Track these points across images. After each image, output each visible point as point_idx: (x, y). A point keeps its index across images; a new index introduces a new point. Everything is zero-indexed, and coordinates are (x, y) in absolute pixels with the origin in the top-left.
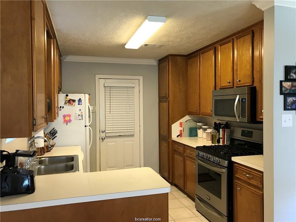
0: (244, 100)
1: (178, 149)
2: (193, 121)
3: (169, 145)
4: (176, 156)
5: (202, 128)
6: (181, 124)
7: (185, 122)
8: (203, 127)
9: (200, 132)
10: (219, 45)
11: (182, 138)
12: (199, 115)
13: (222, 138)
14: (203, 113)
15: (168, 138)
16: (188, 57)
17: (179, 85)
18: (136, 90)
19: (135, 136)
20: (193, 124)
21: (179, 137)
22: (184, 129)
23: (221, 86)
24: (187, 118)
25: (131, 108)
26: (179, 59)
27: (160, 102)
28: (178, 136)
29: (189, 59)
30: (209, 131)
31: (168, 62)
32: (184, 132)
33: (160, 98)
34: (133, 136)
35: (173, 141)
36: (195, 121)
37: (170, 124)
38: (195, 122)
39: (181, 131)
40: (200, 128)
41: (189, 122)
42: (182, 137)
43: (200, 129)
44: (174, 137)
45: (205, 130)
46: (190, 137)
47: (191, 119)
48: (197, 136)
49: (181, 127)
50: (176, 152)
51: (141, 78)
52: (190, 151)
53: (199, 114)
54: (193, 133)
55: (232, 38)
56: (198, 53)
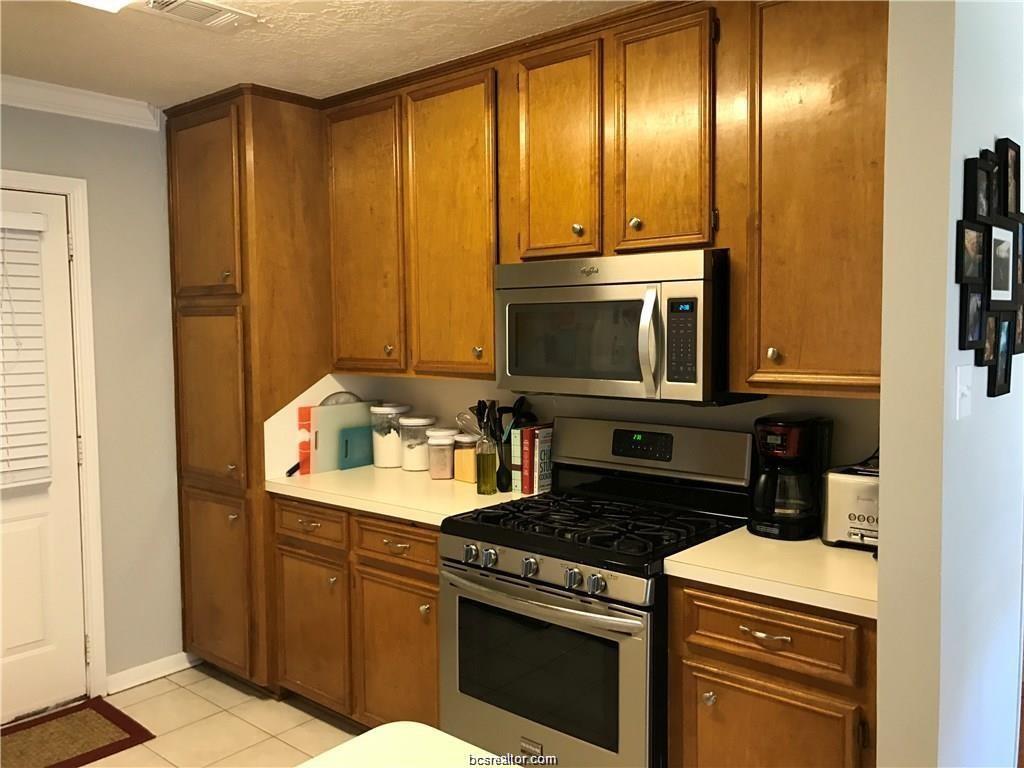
0: (687, 307)
1: (307, 532)
2: (352, 398)
3: (249, 517)
4: (290, 565)
5: (399, 429)
6: (305, 416)
7: (322, 404)
8: (404, 421)
9: (387, 446)
10: (521, 61)
11: (313, 477)
12: (403, 371)
13: (520, 468)
14: (423, 362)
15: (243, 483)
16: (329, 111)
17: (293, 236)
18: (52, 249)
19: (51, 489)
20: (353, 414)
21: (297, 473)
22: (319, 435)
23: (532, 246)
24: (328, 384)
25: (26, 344)
26: (288, 113)
27: (179, 314)
28: (291, 473)
29: (337, 119)
30: (440, 437)
31: (234, 122)
32: (319, 449)
33: (177, 293)
34: (41, 489)
35: (273, 496)
36: (359, 400)
37: (256, 420)
38: (360, 404)
39: (305, 447)
40: (386, 427)
41: (337, 403)
42: (308, 473)
43: (385, 431)
44: (276, 477)
45: (415, 435)
46: (342, 469)
47: (343, 390)
48: (370, 460)
49: (304, 430)
50: (292, 546)
51: (79, 190)
52: (391, 539)
53: (403, 366)
54: (355, 450)
55: (597, 36)
56: (392, 93)
